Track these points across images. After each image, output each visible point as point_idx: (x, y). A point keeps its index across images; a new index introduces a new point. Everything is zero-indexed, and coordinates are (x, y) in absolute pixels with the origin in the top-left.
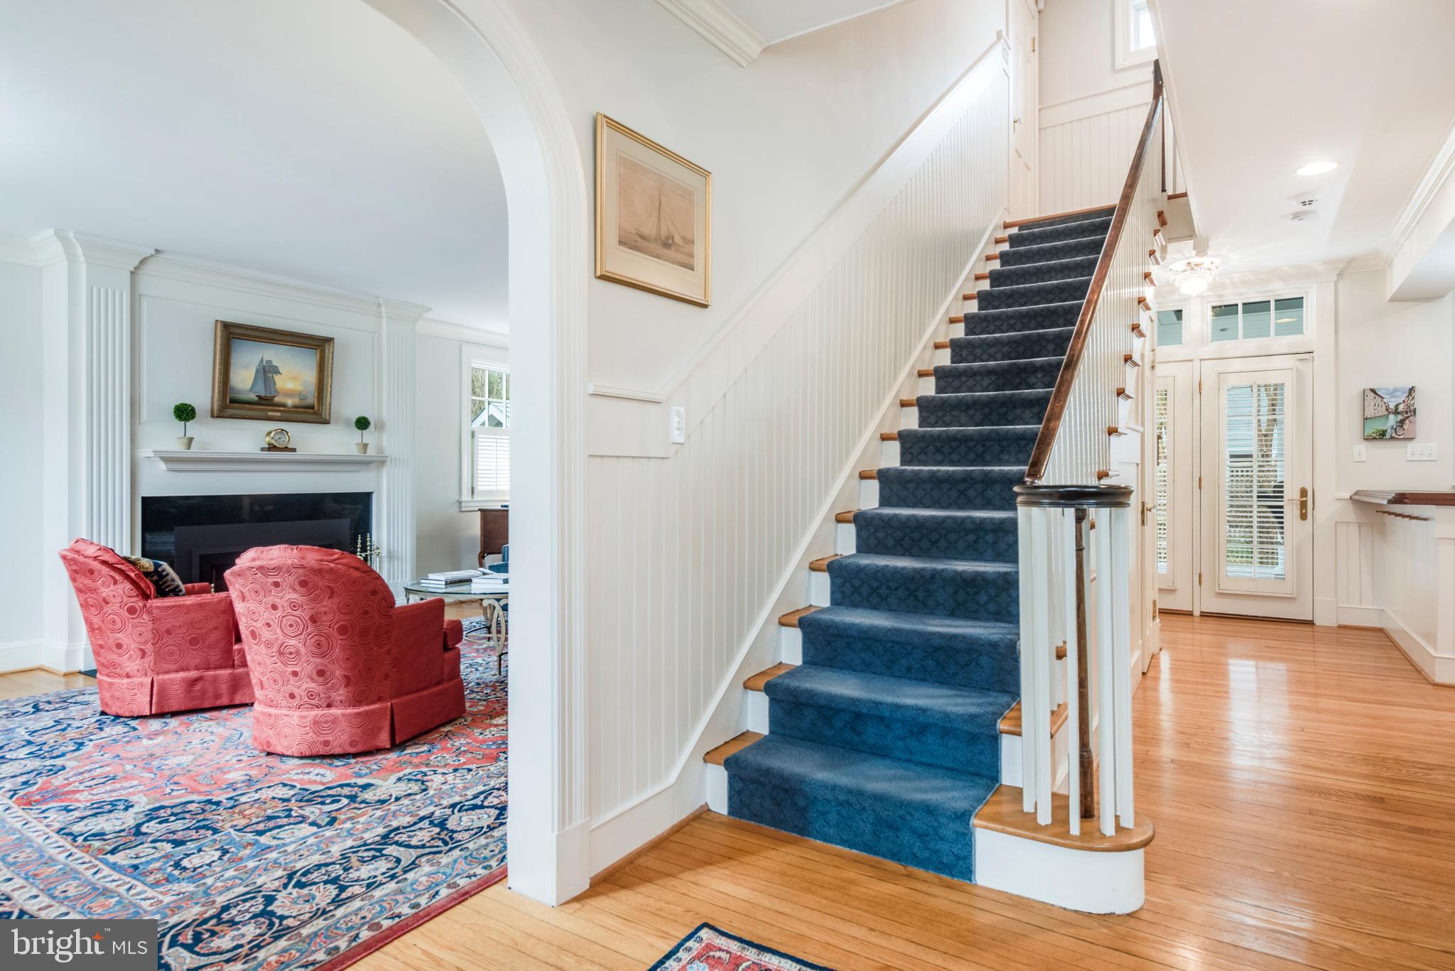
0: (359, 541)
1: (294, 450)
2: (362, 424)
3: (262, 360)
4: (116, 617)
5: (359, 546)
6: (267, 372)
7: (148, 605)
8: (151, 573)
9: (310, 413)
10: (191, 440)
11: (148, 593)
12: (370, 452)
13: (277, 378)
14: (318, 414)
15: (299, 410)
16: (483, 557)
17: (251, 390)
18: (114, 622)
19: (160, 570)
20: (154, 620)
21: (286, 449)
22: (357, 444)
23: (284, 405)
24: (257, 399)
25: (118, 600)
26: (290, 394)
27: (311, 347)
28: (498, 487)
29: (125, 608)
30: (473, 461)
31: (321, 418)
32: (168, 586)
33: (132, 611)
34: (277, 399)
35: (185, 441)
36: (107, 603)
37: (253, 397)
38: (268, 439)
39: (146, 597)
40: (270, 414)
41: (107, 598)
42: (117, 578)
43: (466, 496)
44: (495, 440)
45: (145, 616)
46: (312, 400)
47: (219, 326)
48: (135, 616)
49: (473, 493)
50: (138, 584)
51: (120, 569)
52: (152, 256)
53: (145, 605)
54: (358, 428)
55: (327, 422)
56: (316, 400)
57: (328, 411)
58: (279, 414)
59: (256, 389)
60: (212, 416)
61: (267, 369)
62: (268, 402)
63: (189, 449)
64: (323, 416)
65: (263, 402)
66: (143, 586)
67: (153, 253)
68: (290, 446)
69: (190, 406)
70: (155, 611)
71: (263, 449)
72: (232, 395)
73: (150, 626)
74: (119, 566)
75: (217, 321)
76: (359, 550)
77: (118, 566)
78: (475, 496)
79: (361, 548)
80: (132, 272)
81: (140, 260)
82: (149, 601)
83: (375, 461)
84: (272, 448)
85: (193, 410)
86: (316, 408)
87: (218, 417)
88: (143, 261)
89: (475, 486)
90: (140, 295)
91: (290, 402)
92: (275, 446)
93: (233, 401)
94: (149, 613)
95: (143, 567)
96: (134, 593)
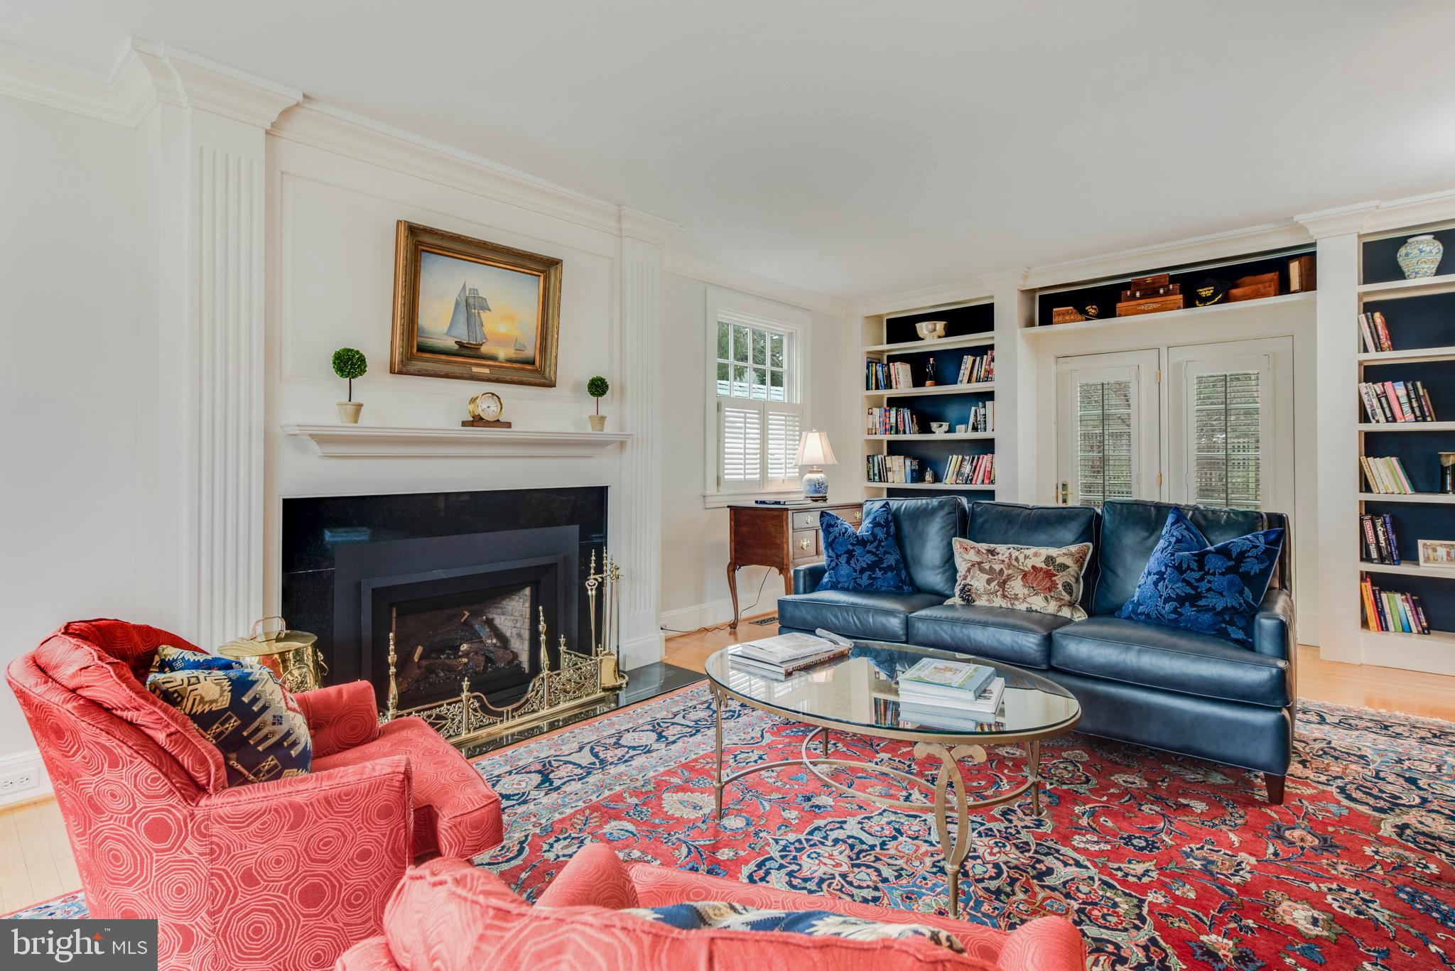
0: (593, 558)
1: (508, 425)
2: (598, 387)
3: (464, 287)
4: (120, 847)
5: (593, 565)
6: (471, 306)
7: (199, 813)
8: (224, 711)
9: (530, 371)
10: (359, 407)
11: (202, 779)
12: (609, 428)
13: (485, 316)
14: (540, 372)
15: (515, 365)
16: (734, 570)
17: (448, 333)
18: (116, 858)
19: (246, 699)
20: (212, 854)
21: (497, 423)
22: (591, 417)
23: (494, 358)
24: (456, 347)
25: (123, 805)
26: (501, 341)
27: (530, 271)
28: (747, 477)
29: (142, 824)
30: (719, 441)
31: (545, 378)
32: (266, 738)
33: (158, 831)
34: (484, 349)
35: (350, 408)
36: (98, 810)
37: (450, 343)
38: (471, 407)
39: (194, 789)
40: (475, 370)
41: (97, 800)
42: (117, 751)
43: (711, 489)
44: (743, 415)
45: (190, 844)
46: (531, 351)
47: (402, 228)
48: (166, 845)
49: (718, 484)
50: (174, 759)
51: (131, 724)
52: (298, 105)
53: (192, 815)
54: (593, 394)
55: (552, 385)
56: (538, 351)
57: (553, 368)
58: (487, 371)
59: (456, 332)
60: (392, 372)
61: (471, 301)
62: (472, 353)
63: (356, 422)
64: (547, 374)
65: (464, 352)
66: (187, 761)
67: (300, 98)
68: (502, 419)
69: (358, 352)
70: (216, 829)
71: (464, 424)
72: (419, 339)
73: (204, 867)
74: (128, 715)
75: (399, 222)
76: (592, 571)
77: (125, 714)
78: (721, 488)
79: (595, 569)
80: (267, 132)
81: (280, 111)
82: (203, 802)
83: (612, 442)
84: (477, 421)
85: (362, 360)
86: (537, 363)
87: (400, 373)
88: (286, 113)
89: (721, 475)
90: (282, 173)
91: (502, 354)
92: (482, 419)
93: (423, 349)
94: (203, 835)
95: (202, 700)
96: (163, 785)
